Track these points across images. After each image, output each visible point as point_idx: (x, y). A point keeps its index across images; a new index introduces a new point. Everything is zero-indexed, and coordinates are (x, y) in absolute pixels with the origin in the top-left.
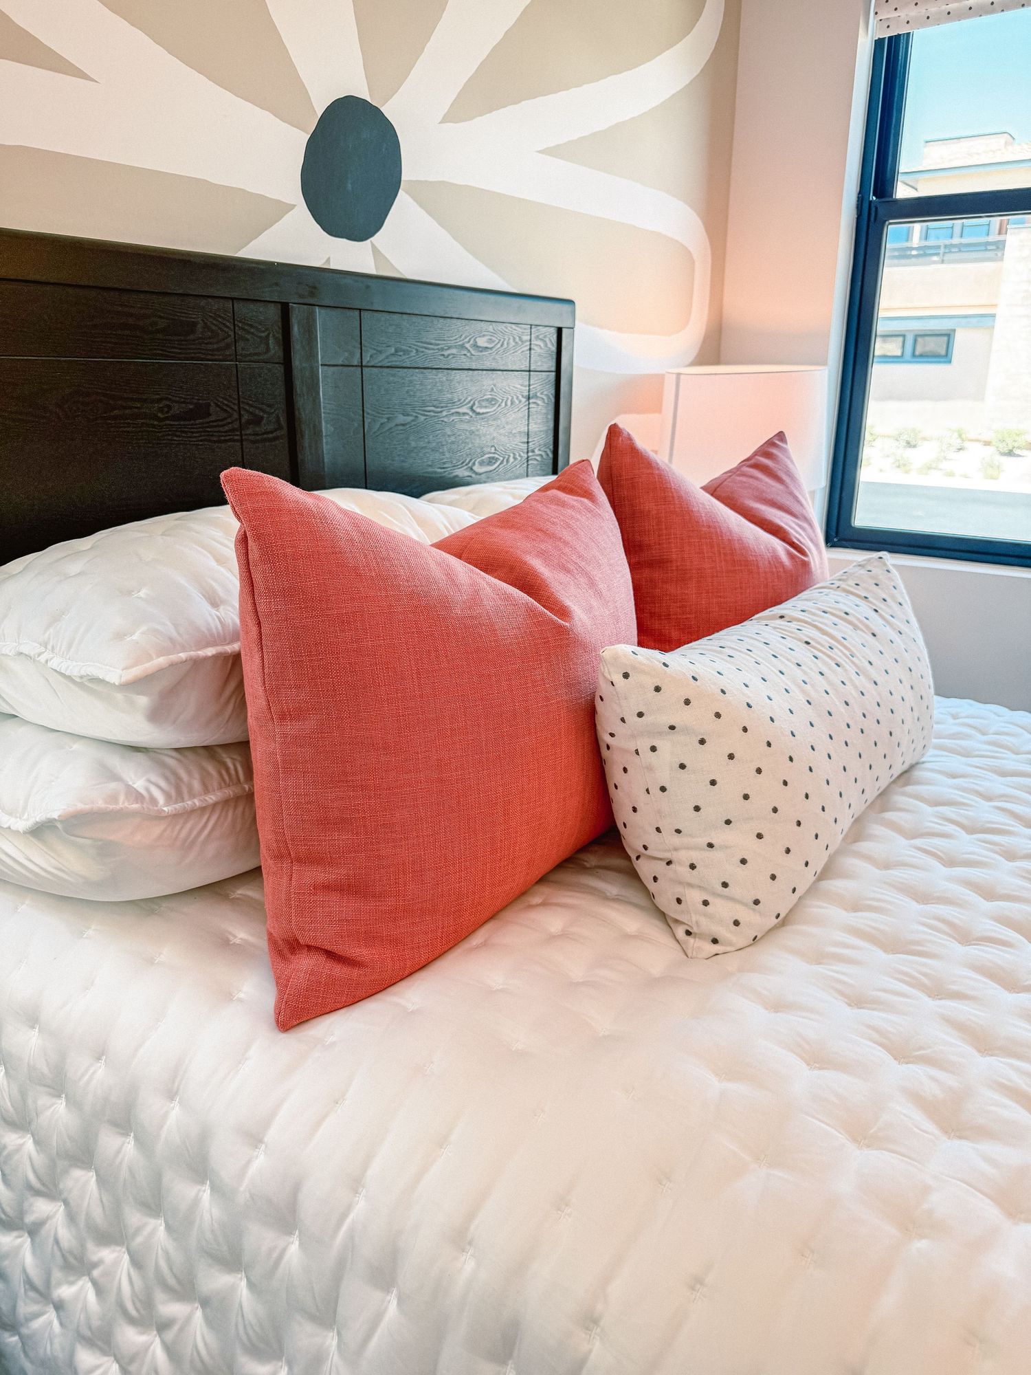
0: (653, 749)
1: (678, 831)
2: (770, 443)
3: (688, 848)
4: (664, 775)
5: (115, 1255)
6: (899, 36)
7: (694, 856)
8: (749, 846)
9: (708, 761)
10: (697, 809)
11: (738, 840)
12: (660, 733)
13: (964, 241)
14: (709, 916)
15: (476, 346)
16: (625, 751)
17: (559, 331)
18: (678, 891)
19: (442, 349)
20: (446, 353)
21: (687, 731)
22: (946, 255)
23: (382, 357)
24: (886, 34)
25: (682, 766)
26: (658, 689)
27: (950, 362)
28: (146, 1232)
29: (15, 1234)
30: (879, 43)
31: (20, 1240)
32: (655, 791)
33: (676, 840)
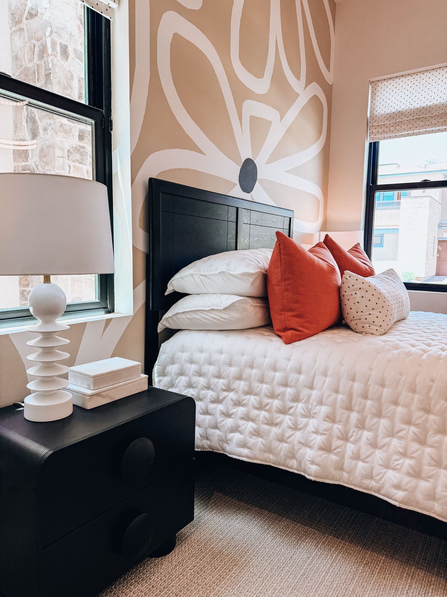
0: (356, 294)
1: (362, 312)
2: (356, 245)
3: (364, 315)
4: (358, 298)
5: (249, 397)
6: (376, 142)
7: (366, 317)
8: (378, 314)
9: (368, 296)
10: (366, 306)
11: (376, 313)
12: (357, 290)
13: (385, 202)
14: (370, 329)
15: (272, 221)
16: (348, 295)
17: (290, 218)
18: (363, 325)
19: (266, 221)
20: (266, 222)
21: (363, 289)
22: (378, 207)
23: (254, 222)
24: (373, 141)
25: (363, 297)
26: (357, 280)
27: (383, 246)
28: (260, 387)
29: (216, 404)
30: (371, 144)
31: (217, 405)
32: (356, 303)
33: (362, 314)
